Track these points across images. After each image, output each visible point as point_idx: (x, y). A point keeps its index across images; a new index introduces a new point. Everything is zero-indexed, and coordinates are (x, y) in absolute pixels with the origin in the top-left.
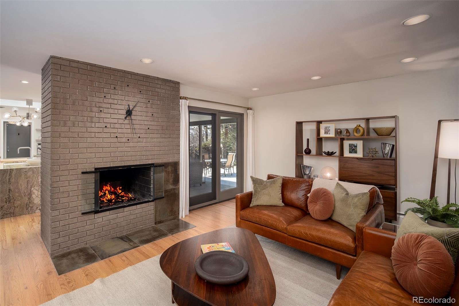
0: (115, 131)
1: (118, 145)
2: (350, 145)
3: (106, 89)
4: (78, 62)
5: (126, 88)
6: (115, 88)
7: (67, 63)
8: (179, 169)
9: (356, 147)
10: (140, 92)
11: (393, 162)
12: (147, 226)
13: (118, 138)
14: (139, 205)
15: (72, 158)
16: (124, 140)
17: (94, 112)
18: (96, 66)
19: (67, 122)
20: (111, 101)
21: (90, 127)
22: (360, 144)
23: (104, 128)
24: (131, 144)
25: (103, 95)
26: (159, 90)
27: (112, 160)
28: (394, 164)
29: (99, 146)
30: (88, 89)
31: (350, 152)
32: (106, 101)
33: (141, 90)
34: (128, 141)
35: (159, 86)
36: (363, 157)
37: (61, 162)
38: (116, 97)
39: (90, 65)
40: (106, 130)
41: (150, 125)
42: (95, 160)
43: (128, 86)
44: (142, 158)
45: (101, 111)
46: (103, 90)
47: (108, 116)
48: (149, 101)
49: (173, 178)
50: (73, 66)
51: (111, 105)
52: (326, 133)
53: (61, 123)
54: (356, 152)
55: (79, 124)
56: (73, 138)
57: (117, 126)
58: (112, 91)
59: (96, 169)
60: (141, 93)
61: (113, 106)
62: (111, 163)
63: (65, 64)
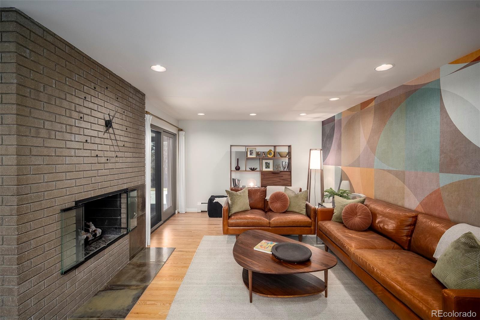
0: (95, 147)
1: (98, 166)
2: (266, 163)
3: (87, 88)
4: (54, 35)
5: (105, 90)
6: (95, 88)
7: (40, 32)
8: (145, 192)
9: (269, 164)
10: (117, 98)
11: (289, 173)
12: (124, 266)
13: (98, 158)
14: (117, 242)
15: (48, 190)
16: (103, 160)
17: (73, 118)
18: (76, 49)
19: (40, 131)
20: (91, 105)
21: (70, 140)
22: (271, 162)
23: (84, 142)
24: (110, 166)
25: (83, 95)
26: (131, 100)
27: (93, 187)
28: (290, 174)
29: (79, 169)
30: (67, 82)
31: (266, 168)
32: (86, 104)
33: (118, 97)
34: (107, 162)
35: (131, 95)
36: (273, 170)
37: (33, 198)
38: (96, 101)
39: (70, 47)
40: (87, 146)
41: (124, 141)
42: (75, 190)
43: (107, 88)
44: (119, 183)
45: (81, 118)
46: (83, 87)
47: (88, 126)
48: (124, 112)
49: (142, 203)
50: (48, 39)
51: (91, 111)
52: (251, 154)
53: (32, 131)
54: (269, 168)
55: (57, 135)
56: (48, 157)
57: (98, 141)
58: (92, 92)
59: (77, 202)
60: (118, 100)
61: (94, 113)
62: (92, 192)
63: (37, 32)
